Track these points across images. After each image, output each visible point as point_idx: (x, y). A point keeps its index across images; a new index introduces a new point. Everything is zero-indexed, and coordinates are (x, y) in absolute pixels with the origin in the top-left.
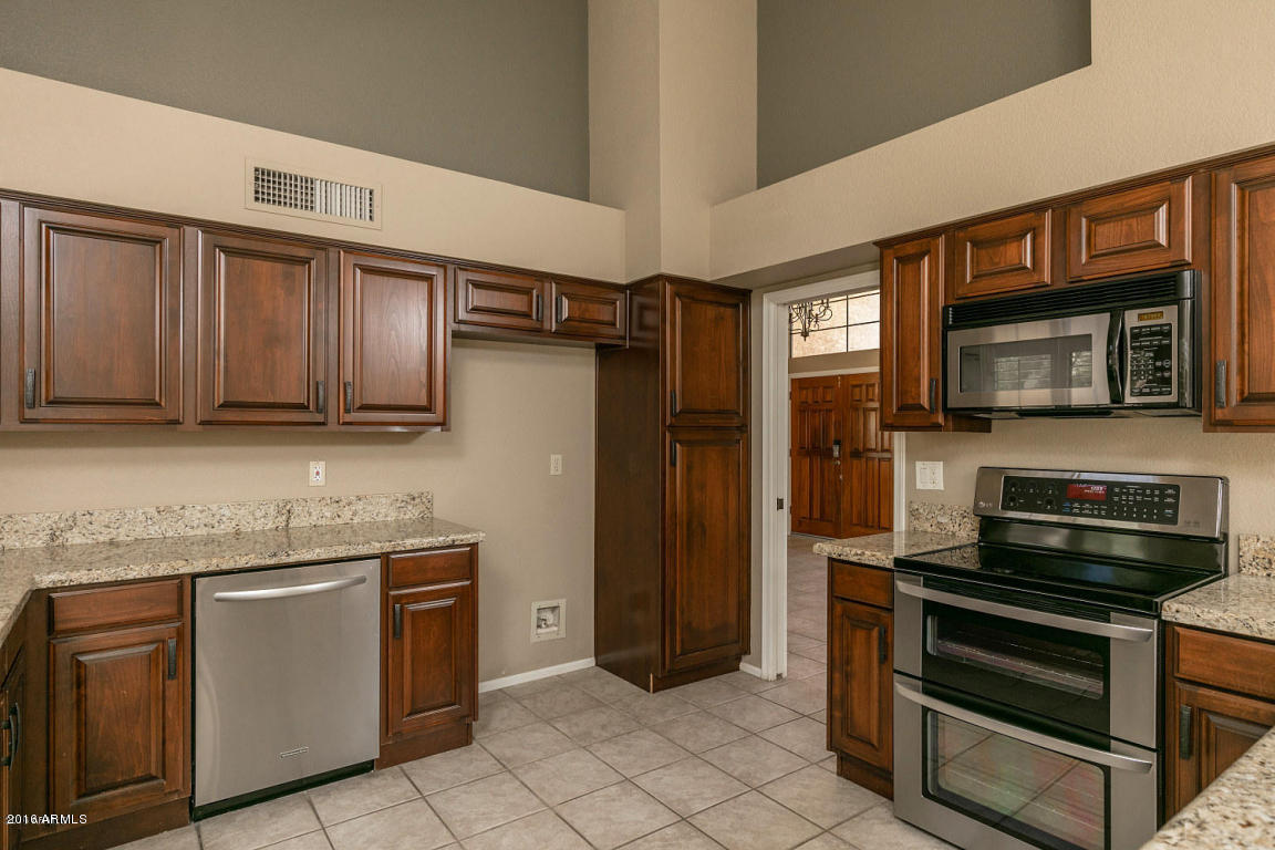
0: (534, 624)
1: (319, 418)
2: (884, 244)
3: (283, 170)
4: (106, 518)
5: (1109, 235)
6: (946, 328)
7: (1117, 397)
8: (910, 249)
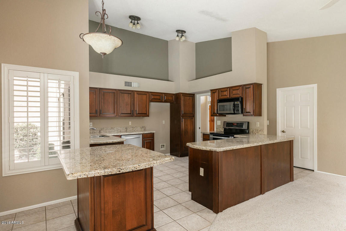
0: (161, 148)
1: (132, 115)
2: (211, 90)
3: (129, 81)
4: (105, 129)
5: (234, 92)
6: (218, 103)
7: (234, 112)
8: (214, 91)
